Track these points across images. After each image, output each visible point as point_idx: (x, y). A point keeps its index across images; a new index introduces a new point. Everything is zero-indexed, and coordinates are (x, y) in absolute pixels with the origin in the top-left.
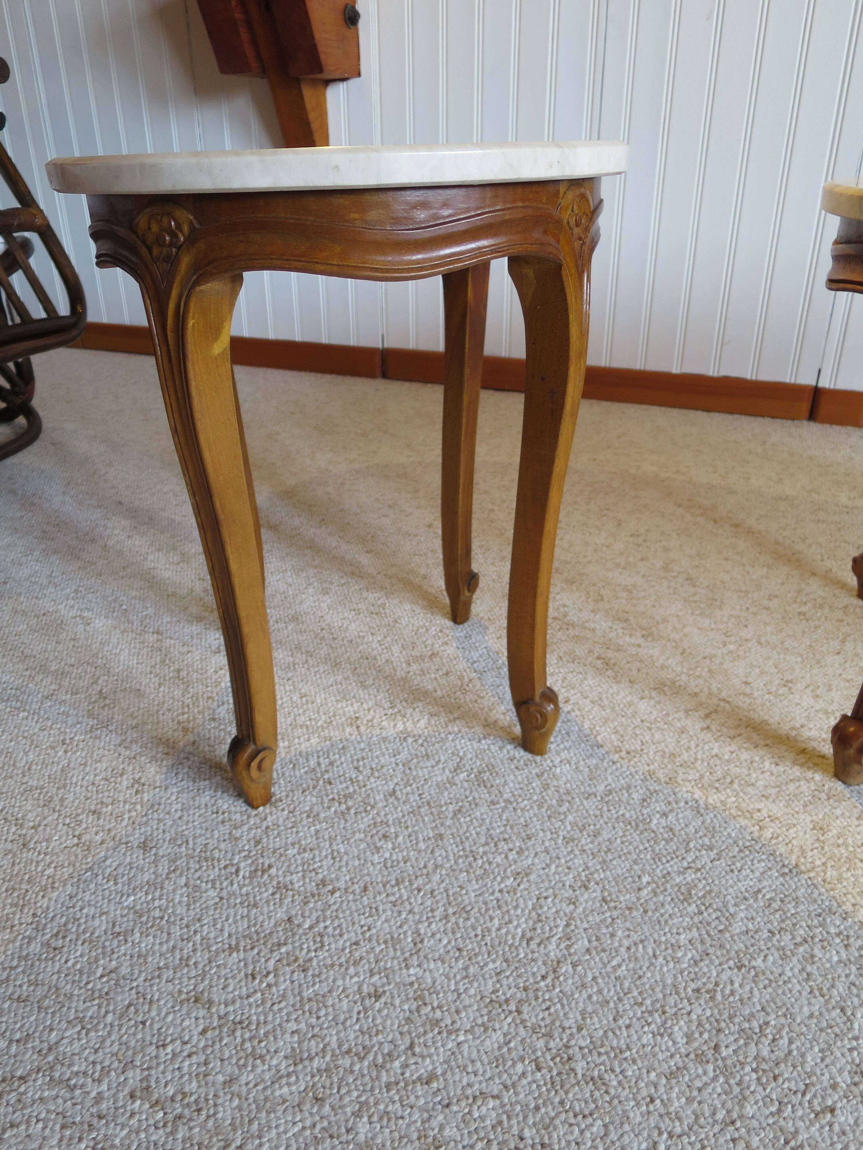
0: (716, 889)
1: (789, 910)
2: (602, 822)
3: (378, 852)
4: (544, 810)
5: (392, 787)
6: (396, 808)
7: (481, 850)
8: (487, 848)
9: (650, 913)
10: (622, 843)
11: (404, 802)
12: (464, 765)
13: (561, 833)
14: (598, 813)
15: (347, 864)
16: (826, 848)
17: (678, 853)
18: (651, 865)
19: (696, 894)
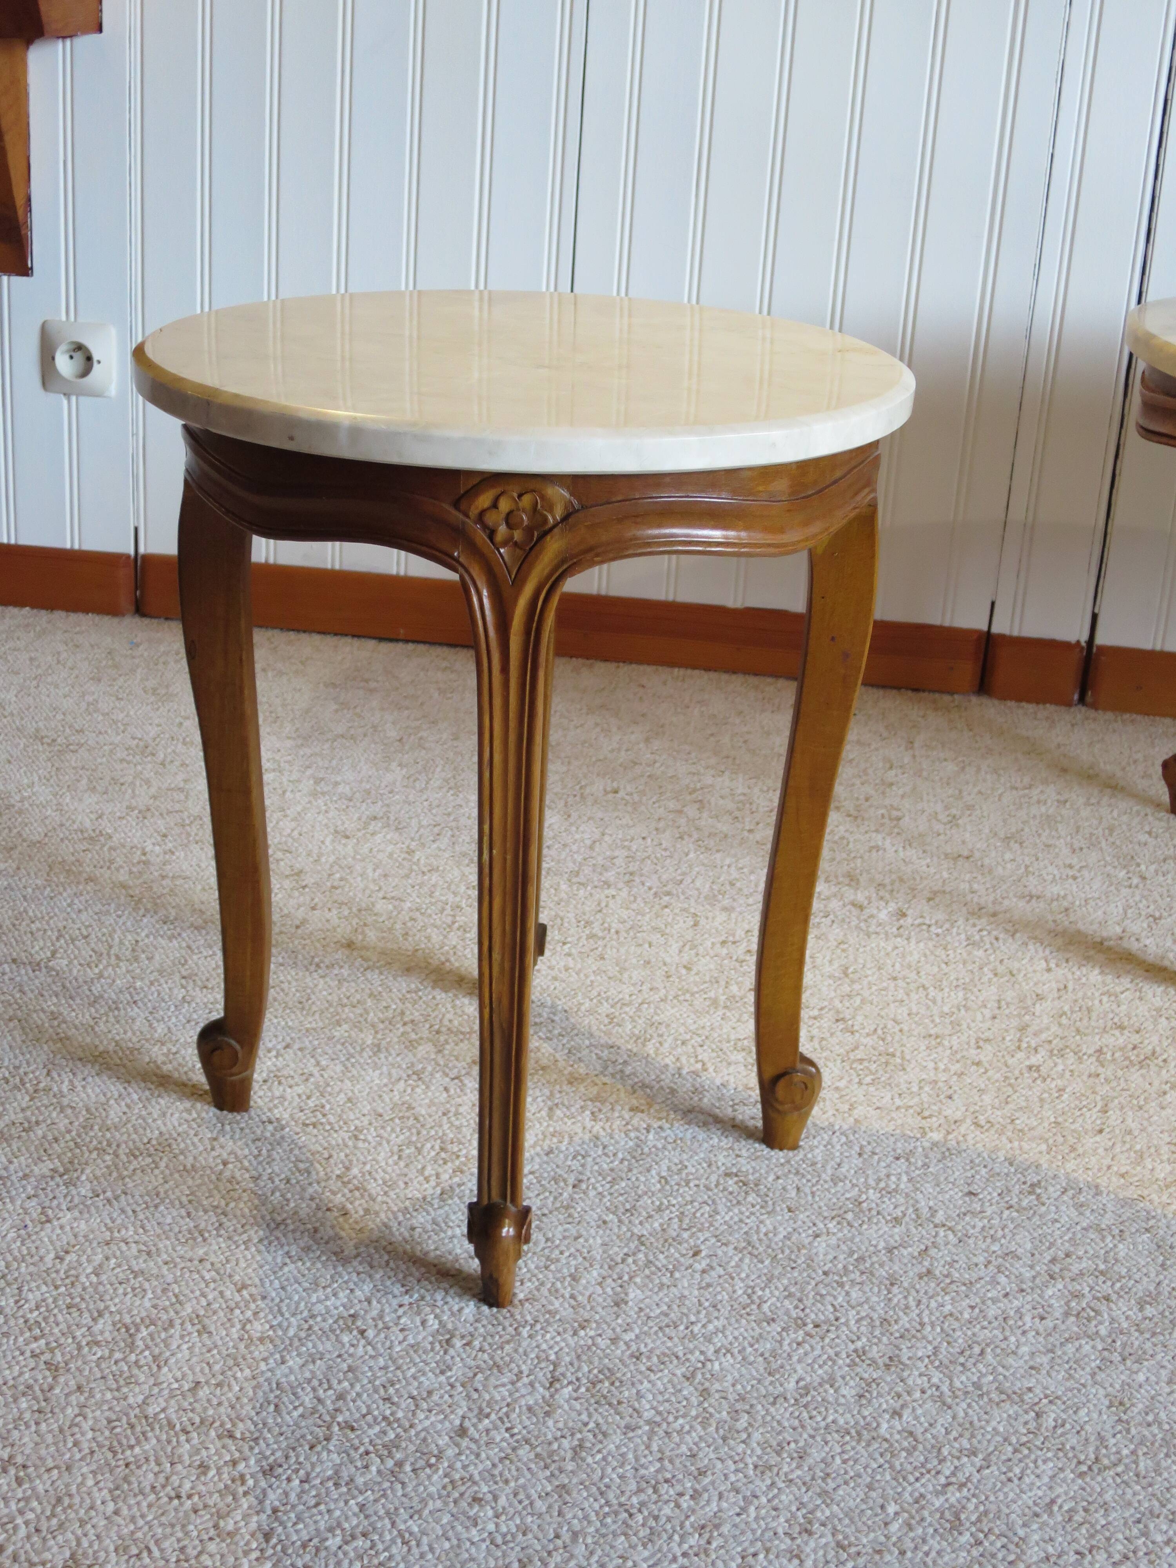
0: (993, 1508)
1: (1097, 1521)
2: (805, 1436)
3: (476, 1525)
4: (712, 1429)
5: (457, 1422)
6: (478, 1455)
7: (635, 1500)
8: (643, 1497)
9: (909, 1554)
10: (844, 1462)
11: (487, 1444)
12: (563, 1375)
13: (749, 1461)
14: (796, 1423)
15: (432, 1549)
16: (1133, 1431)
17: (929, 1466)
18: (893, 1488)
19: (967, 1519)
